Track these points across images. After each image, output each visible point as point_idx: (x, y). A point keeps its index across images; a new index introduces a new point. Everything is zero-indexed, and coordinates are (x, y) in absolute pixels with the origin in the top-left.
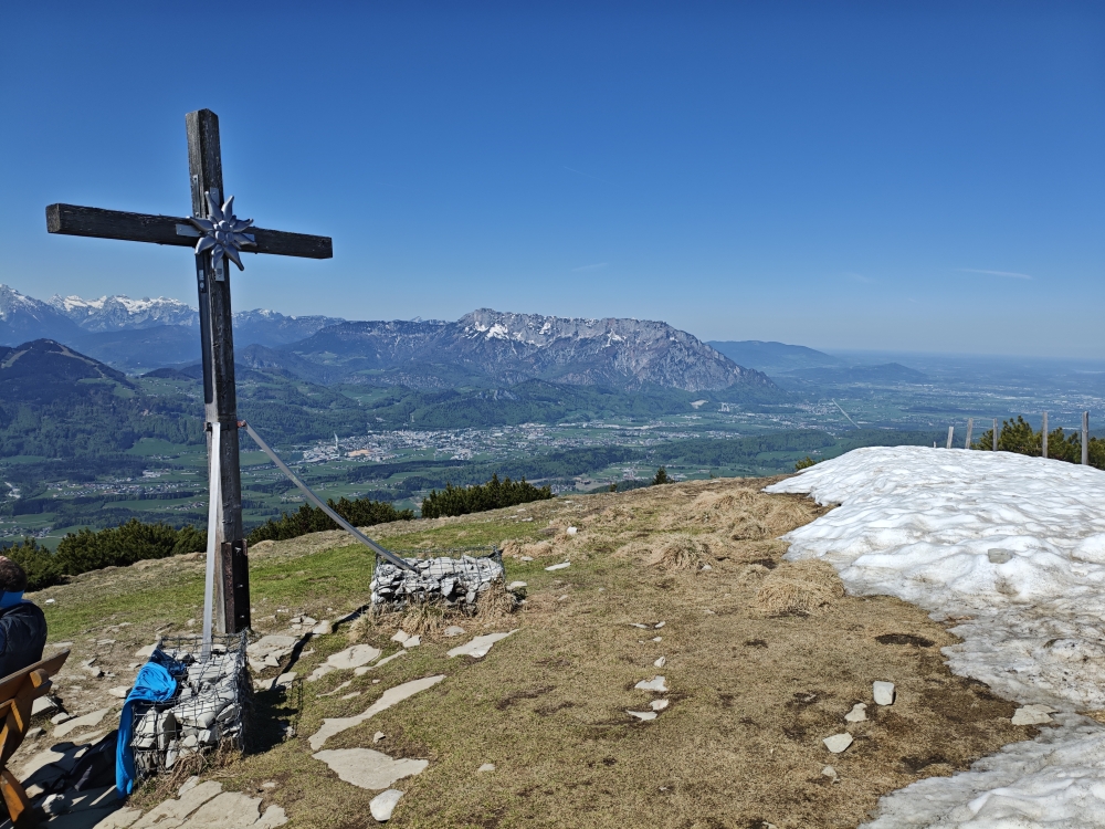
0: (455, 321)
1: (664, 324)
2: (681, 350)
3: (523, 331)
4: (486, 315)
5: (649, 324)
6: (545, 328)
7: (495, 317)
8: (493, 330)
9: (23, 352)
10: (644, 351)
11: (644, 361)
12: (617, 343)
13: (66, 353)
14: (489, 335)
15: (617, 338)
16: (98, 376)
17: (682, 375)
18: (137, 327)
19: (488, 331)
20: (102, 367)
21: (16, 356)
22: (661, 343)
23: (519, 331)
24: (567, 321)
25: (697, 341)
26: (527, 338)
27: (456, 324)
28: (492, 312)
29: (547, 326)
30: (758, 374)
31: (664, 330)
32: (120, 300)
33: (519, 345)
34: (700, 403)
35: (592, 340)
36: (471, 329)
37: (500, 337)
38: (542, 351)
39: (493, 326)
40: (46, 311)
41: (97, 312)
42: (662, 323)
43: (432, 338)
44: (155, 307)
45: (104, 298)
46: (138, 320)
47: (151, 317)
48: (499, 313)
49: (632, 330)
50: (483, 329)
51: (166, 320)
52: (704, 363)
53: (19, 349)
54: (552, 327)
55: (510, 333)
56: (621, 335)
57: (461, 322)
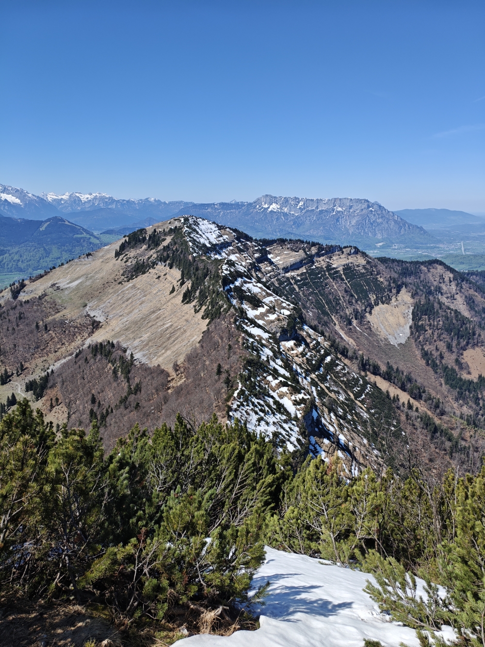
0: (252, 202)
1: (368, 201)
2: (375, 215)
3: (288, 207)
4: (268, 199)
5: (359, 201)
6: (300, 204)
7: (272, 199)
8: (271, 207)
9: (48, 223)
10: (354, 216)
11: (354, 222)
12: (339, 212)
13: (67, 223)
14: (270, 210)
15: (340, 209)
16: (82, 234)
17: (375, 229)
18: (87, 210)
19: (269, 208)
20: (83, 229)
21: (46, 225)
22: (364, 211)
23: (286, 207)
24: (312, 200)
25: (385, 210)
26: (290, 211)
27: (252, 204)
28: (271, 197)
29: (301, 203)
30: (418, 228)
31: (366, 204)
32: (77, 195)
33: (285, 214)
34: (381, 244)
35: (326, 211)
36: (260, 206)
37: (275, 210)
38: (298, 217)
39: (272, 204)
40: (42, 201)
41: (66, 201)
42: (365, 200)
43: (239, 212)
44: (95, 198)
45: (67, 194)
46: (87, 205)
47: (94, 204)
48: (275, 197)
49: (348, 204)
50: (266, 206)
51: (102, 205)
52: (387, 222)
53: (46, 221)
54: (304, 204)
55: (281, 208)
56: (342, 207)
57: (255, 202)
